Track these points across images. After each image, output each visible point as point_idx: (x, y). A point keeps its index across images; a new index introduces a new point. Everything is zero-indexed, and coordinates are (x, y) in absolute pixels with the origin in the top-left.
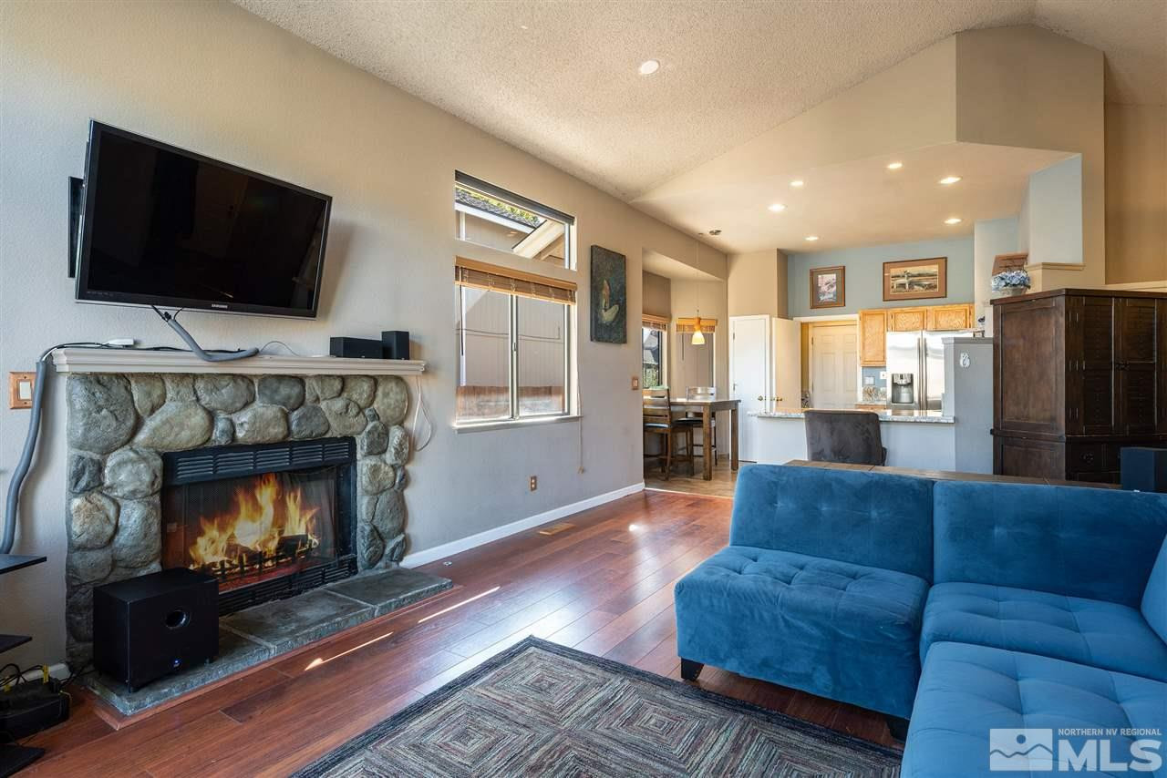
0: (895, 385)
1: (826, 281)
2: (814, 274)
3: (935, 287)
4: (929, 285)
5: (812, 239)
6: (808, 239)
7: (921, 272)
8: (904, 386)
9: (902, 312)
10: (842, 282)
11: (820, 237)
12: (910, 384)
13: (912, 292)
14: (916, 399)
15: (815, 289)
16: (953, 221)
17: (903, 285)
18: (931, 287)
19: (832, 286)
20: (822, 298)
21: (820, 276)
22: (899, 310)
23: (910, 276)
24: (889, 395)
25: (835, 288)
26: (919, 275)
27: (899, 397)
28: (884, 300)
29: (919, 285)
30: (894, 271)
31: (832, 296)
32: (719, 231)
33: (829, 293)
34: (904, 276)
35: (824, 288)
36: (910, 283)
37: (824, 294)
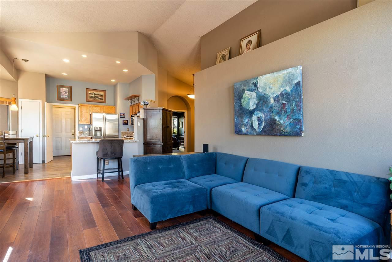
0: (95, 130)
1: (64, 90)
2: (58, 87)
3: (103, 99)
4: (101, 98)
5: (65, 74)
6: (63, 74)
7: (99, 94)
8: (98, 131)
9: (94, 106)
10: (70, 92)
11: (68, 74)
12: (101, 130)
13: (96, 100)
14: (102, 135)
15: (59, 93)
16: (113, 81)
17: (93, 97)
18: (101, 99)
19: (66, 93)
20: (62, 97)
21: (61, 88)
22: (93, 105)
23: (95, 94)
24: (94, 134)
25: (68, 94)
26: (98, 95)
27: (97, 134)
28: (86, 101)
29: (98, 98)
30: (89, 92)
31: (66, 97)
32: (27, 60)
33: (65, 95)
34: (93, 94)
35: (63, 93)
36: (95, 97)
37: (63, 95)
